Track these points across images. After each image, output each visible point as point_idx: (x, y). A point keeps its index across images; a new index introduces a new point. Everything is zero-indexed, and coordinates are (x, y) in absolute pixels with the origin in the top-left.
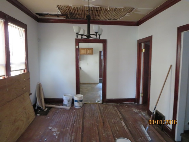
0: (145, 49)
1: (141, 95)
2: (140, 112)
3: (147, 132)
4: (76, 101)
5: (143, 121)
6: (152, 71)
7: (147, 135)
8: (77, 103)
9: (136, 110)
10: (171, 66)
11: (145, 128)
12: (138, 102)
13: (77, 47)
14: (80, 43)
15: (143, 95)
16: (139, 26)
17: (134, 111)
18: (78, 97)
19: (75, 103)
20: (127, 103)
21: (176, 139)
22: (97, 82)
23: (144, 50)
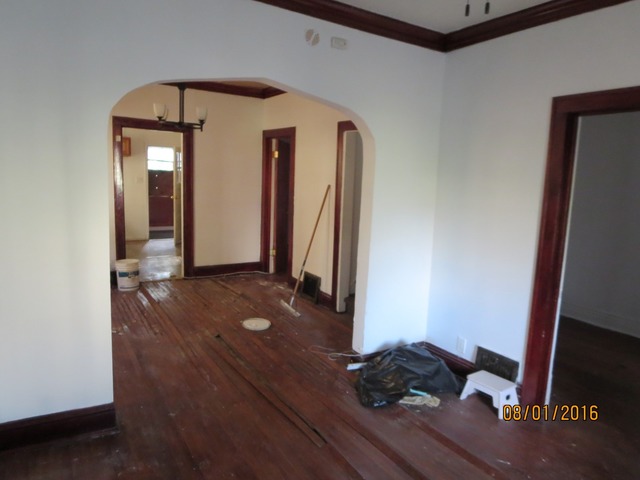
0: (278, 150)
1: (272, 252)
2: (273, 285)
3: (292, 306)
4: (123, 275)
5: (281, 295)
6: (295, 198)
7: (292, 310)
8: (126, 278)
9: (265, 283)
10: (329, 187)
11: (289, 303)
12: (266, 268)
13: (118, 138)
14: (124, 129)
15: (277, 253)
16: (267, 100)
17: (261, 284)
18: (128, 265)
19: (119, 279)
20: (243, 274)
21: (338, 309)
22: (143, 238)
23: (276, 155)
